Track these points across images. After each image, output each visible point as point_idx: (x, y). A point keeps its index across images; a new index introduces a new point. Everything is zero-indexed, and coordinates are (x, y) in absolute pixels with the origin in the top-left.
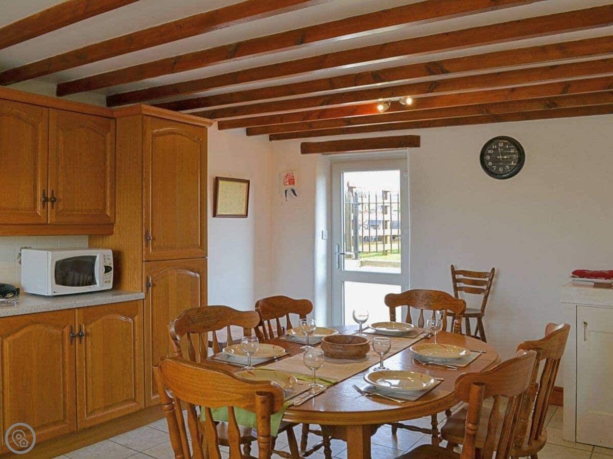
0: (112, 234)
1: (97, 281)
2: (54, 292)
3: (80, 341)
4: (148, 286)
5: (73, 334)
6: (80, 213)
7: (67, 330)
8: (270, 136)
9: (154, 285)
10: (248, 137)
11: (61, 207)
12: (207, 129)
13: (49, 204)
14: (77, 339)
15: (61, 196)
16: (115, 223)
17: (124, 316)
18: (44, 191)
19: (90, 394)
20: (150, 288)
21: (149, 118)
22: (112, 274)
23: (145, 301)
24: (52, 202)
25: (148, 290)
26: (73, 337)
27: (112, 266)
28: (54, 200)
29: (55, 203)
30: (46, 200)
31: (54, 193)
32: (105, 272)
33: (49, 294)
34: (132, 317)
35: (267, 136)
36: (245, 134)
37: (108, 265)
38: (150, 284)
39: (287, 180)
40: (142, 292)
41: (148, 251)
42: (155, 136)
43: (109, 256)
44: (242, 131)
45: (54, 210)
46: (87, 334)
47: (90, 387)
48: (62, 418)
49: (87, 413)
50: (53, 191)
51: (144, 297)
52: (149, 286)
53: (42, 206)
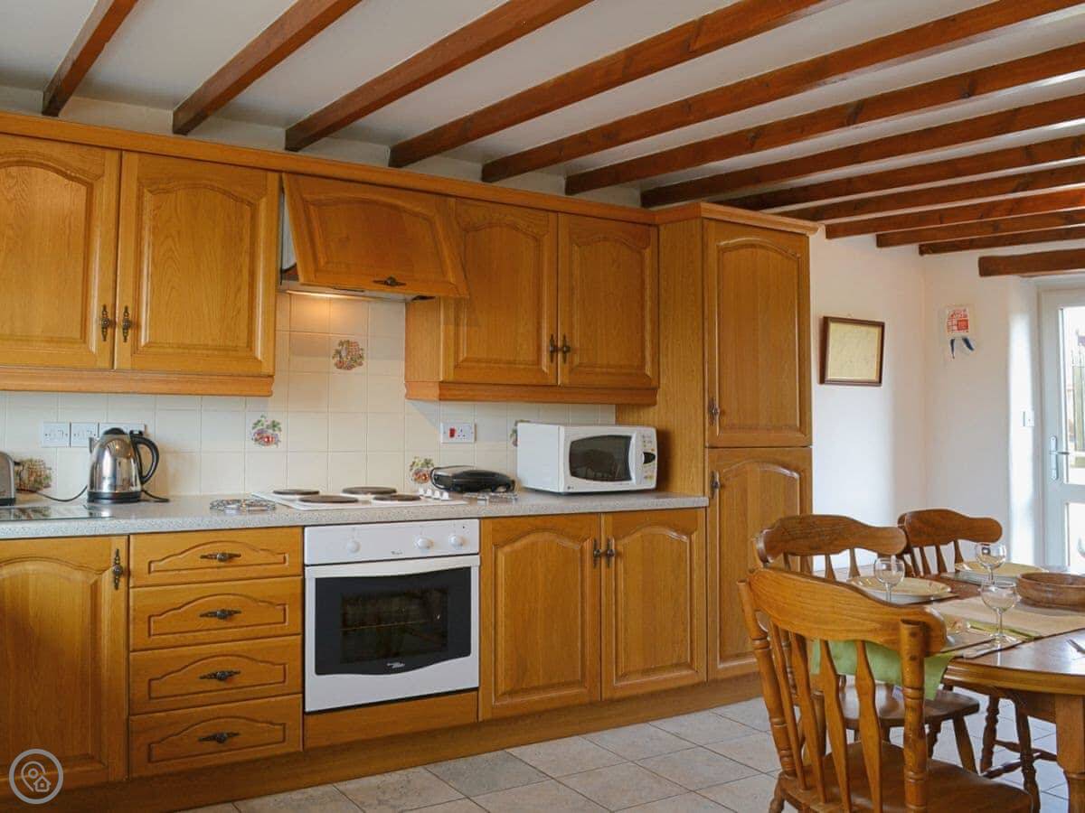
0: (654, 404)
1: (633, 475)
2: (569, 488)
3: (608, 565)
4: (713, 487)
5: (598, 551)
6: (604, 370)
7: (588, 545)
8: (921, 247)
9: (722, 486)
10: (879, 249)
11: (577, 360)
12: (808, 237)
13: (560, 355)
14: (603, 561)
15: (577, 344)
16: (659, 387)
17: (676, 531)
18: (552, 336)
19: (621, 647)
20: (717, 490)
21: (713, 223)
22: (656, 466)
23: (709, 510)
24: (564, 353)
25: (713, 493)
26: (596, 557)
27: (655, 453)
28: (567, 350)
29: (568, 355)
30: (554, 350)
31: (567, 339)
32: (645, 462)
33: (561, 490)
34: (689, 534)
35: (914, 247)
36: (875, 244)
37: (650, 451)
38: (716, 483)
39: (955, 322)
40: (704, 495)
41: (713, 433)
42: (723, 250)
43: (650, 437)
44: (869, 239)
45: (567, 365)
46: (618, 555)
47: (621, 635)
48: (579, 678)
49: (617, 674)
50: (564, 337)
51: (708, 504)
52: (716, 487)
53: (549, 360)
